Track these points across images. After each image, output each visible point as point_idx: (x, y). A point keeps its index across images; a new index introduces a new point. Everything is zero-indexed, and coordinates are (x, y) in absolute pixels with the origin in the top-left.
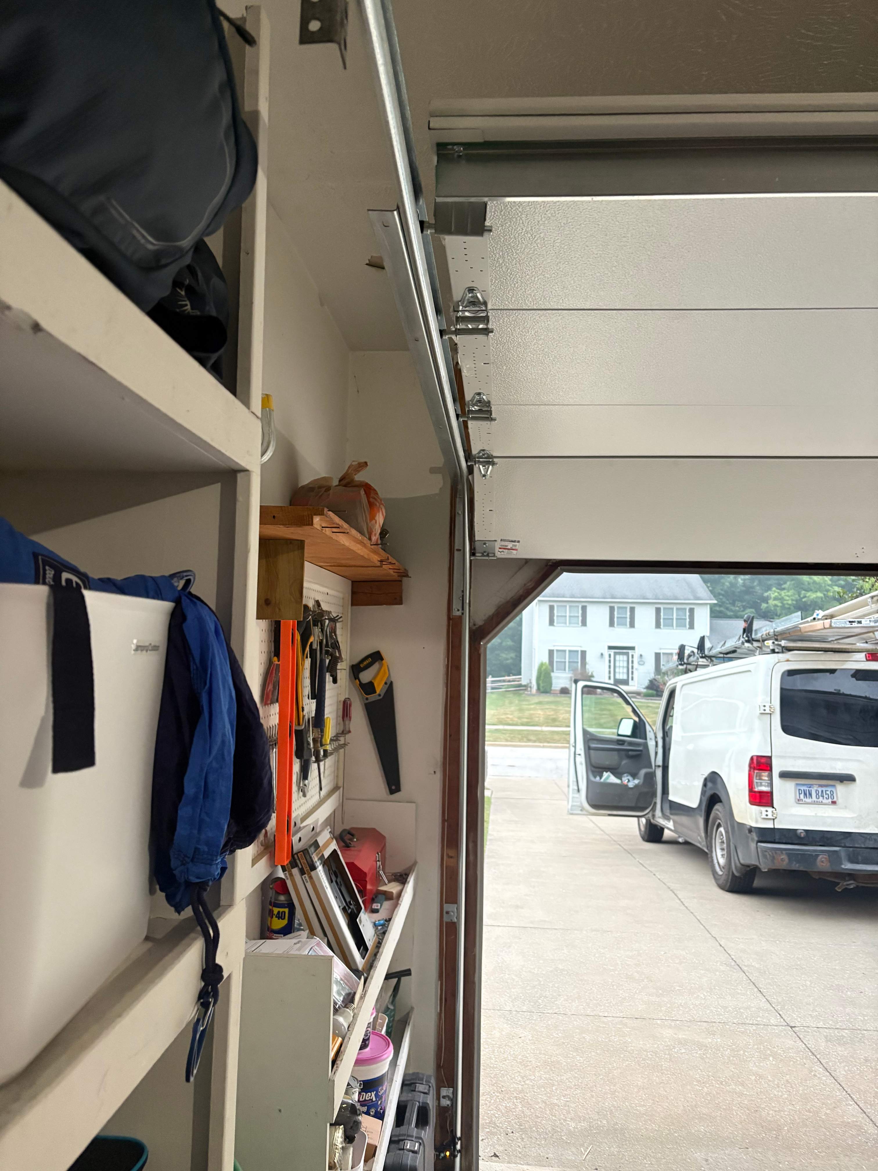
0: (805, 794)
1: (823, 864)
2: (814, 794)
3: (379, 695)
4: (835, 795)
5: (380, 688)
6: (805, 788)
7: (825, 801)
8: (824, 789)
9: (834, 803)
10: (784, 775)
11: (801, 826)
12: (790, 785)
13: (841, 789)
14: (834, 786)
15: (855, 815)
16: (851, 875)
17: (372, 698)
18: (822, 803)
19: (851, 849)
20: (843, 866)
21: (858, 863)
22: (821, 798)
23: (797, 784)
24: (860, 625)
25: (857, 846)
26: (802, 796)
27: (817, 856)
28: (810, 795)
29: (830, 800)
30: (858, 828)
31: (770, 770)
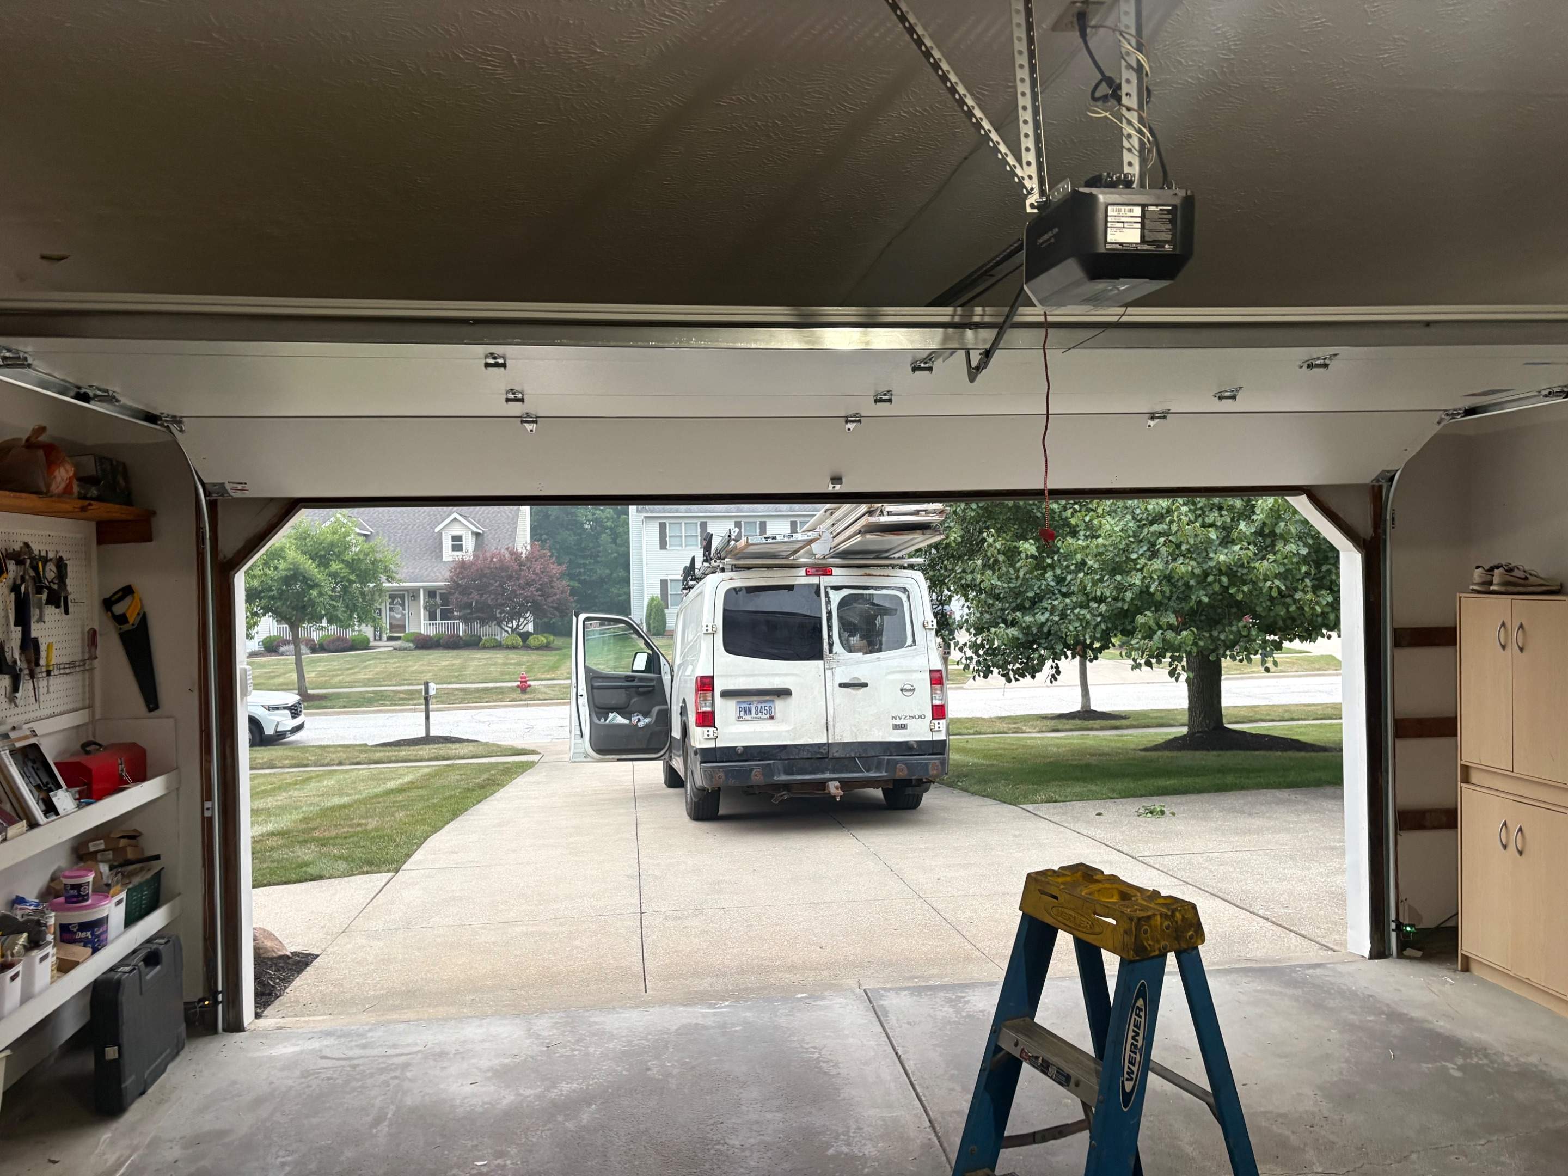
0: (745, 712)
1: (757, 777)
2: (753, 711)
3: (133, 625)
4: (773, 710)
5: (132, 618)
6: (746, 705)
7: (764, 716)
8: (763, 705)
9: (772, 718)
10: (726, 694)
11: (740, 743)
12: (732, 705)
13: (779, 705)
14: (773, 701)
15: (790, 728)
16: (787, 786)
17: (126, 627)
18: (760, 719)
19: (786, 762)
20: (775, 778)
21: (792, 774)
22: (760, 714)
23: (738, 702)
24: (774, 541)
25: (791, 757)
26: (742, 713)
27: (752, 770)
28: (750, 711)
29: (768, 715)
30: (794, 740)
31: (713, 690)
